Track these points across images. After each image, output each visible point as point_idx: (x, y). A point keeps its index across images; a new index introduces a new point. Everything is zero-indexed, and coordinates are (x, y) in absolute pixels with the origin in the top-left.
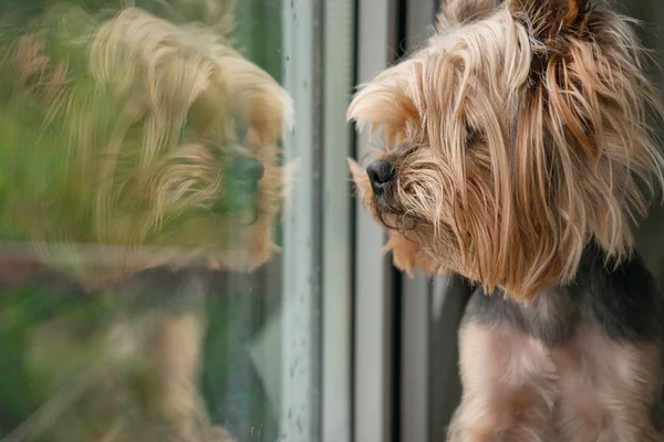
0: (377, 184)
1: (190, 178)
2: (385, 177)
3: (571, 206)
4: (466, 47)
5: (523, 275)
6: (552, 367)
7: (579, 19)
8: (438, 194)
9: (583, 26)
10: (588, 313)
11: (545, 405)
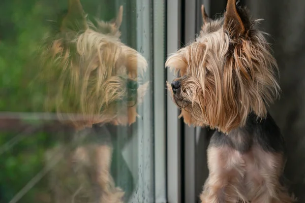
0: (174, 90)
1: (116, 88)
2: (177, 87)
3: (243, 98)
4: (207, 41)
5: (226, 123)
6: (243, 162)
7: (245, 32)
8: (194, 92)
9: (246, 35)
10: (255, 141)
11: (241, 176)
